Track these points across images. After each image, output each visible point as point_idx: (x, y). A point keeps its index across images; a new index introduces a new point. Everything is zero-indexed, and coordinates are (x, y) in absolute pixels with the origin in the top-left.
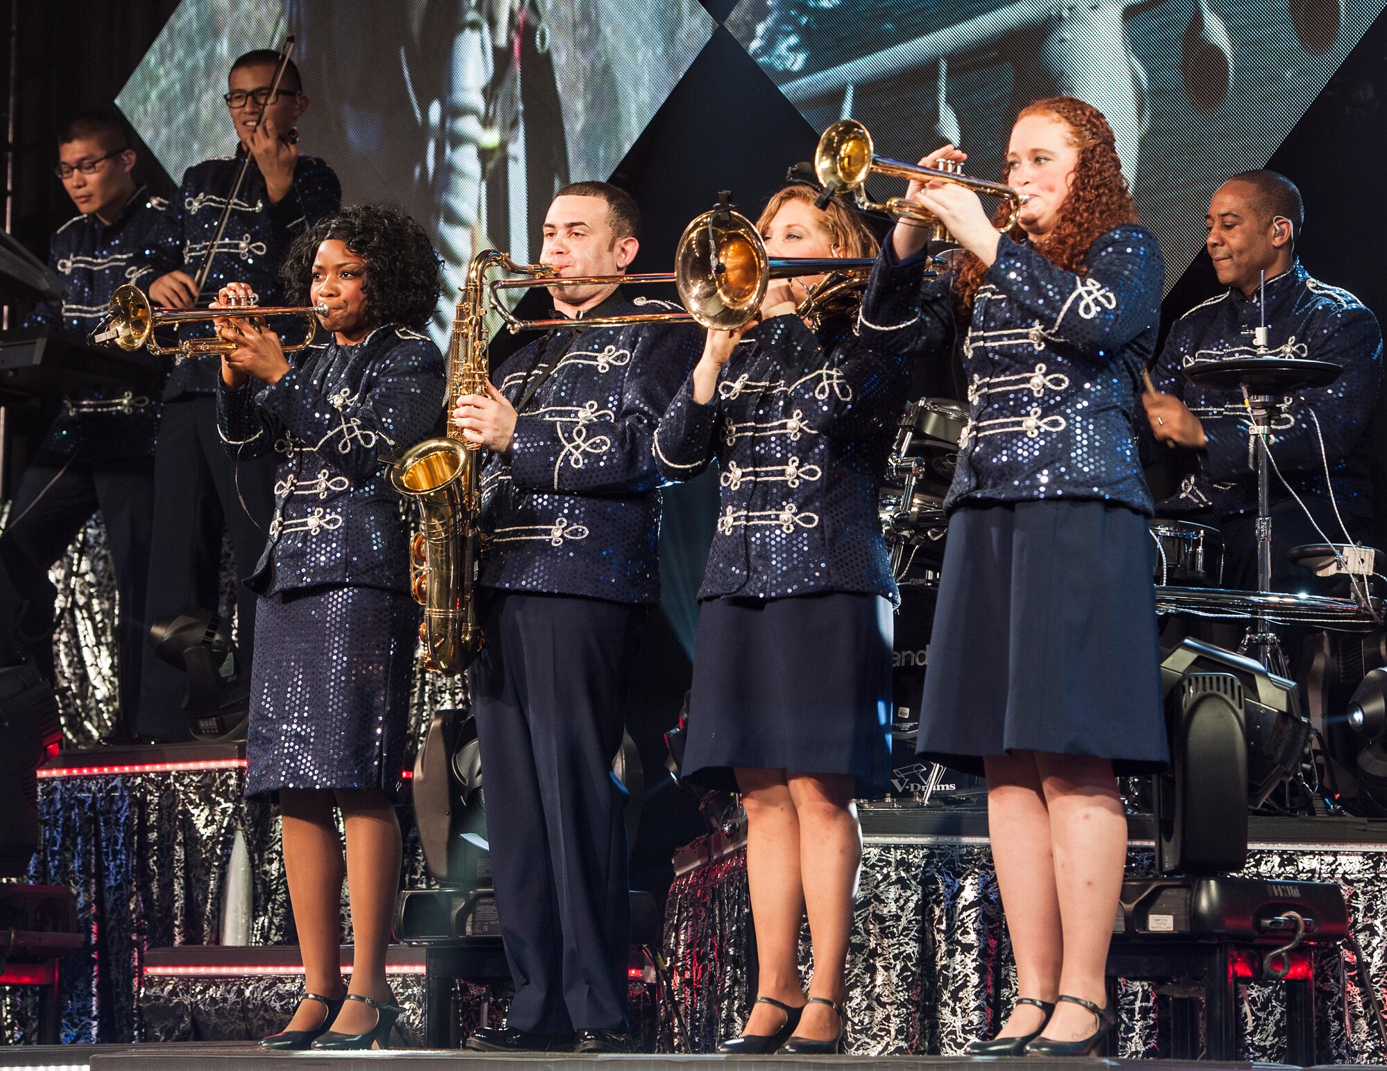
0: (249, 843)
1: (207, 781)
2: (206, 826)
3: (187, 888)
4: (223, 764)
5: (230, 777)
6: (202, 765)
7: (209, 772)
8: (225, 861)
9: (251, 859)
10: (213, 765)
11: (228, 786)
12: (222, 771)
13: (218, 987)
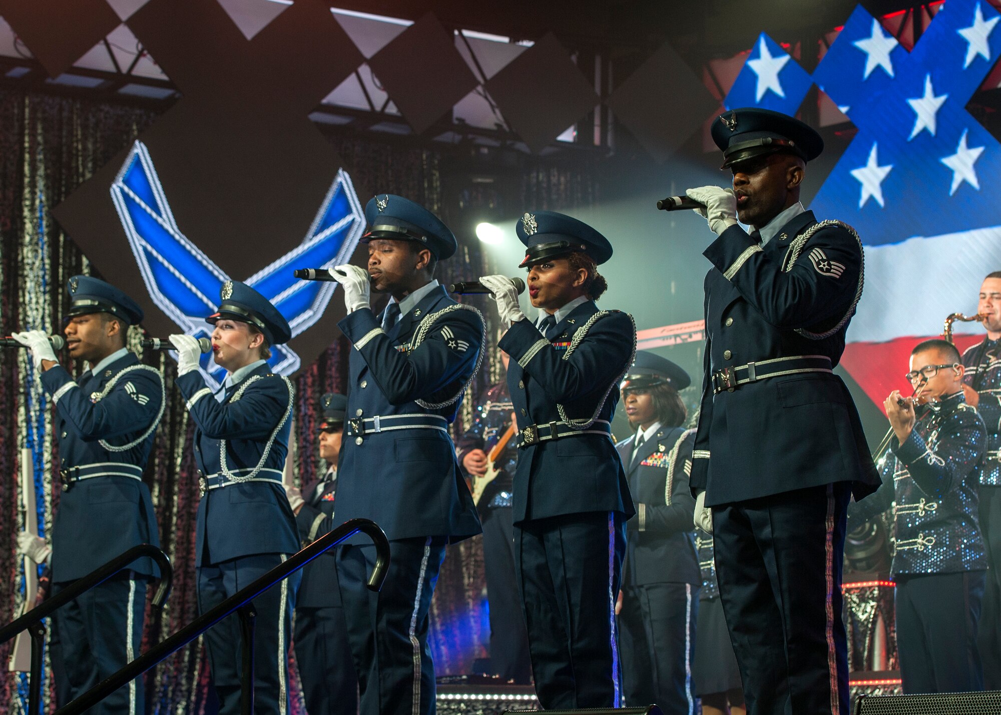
0: (885, 622)
1: (863, 592)
2: (863, 614)
3: (854, 645)
4: (870, 584)
5: (874, 590)
6: (859, 585)
7: (863, 588)
8: (873, 630)
9: (886, 630)
10: (865, 584)
11: (874, 594)
12: (870, 587)
13: (880, 689)
